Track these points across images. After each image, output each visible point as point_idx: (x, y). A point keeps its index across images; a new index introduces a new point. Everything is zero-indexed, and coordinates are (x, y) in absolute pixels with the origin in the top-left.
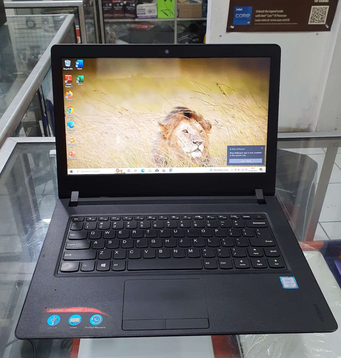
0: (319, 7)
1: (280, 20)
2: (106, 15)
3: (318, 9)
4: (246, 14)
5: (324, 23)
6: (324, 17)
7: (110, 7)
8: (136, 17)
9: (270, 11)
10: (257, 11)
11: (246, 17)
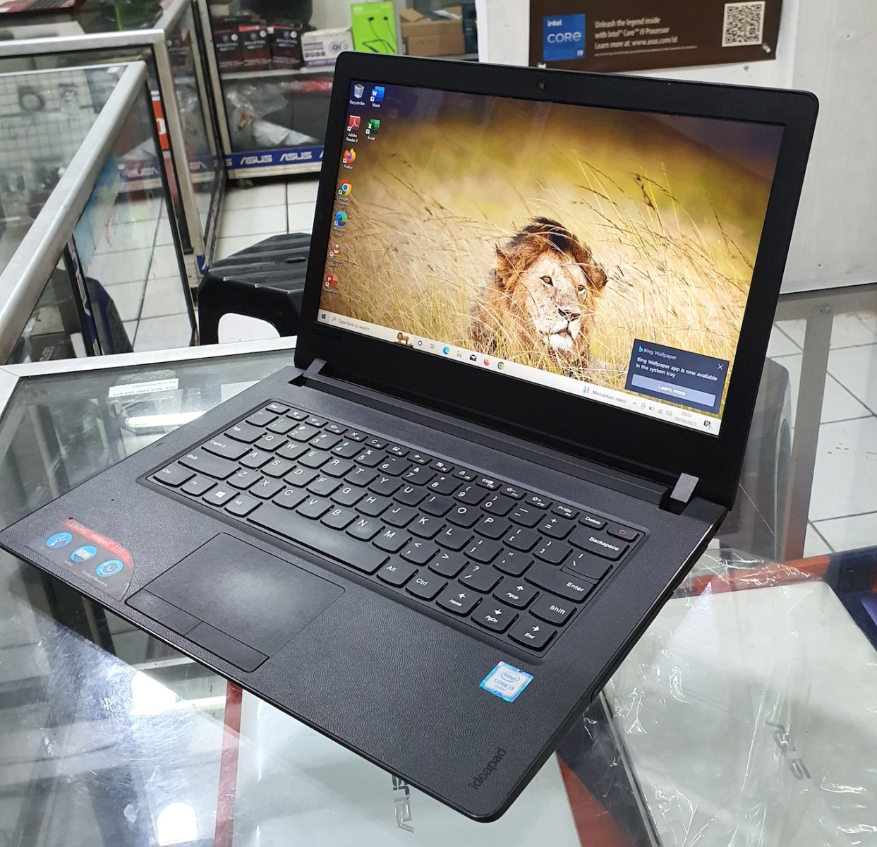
0: (742, 6)
1: (655, 42)
2: (224, 64)
3: (740, 9)
4: (573, 33)
5: (760, 42)
6: (756, 27)
7: (234, 44)
8: (303, 64)
9: (629, 22)
10: (598, 25)
11: (573, 42)
